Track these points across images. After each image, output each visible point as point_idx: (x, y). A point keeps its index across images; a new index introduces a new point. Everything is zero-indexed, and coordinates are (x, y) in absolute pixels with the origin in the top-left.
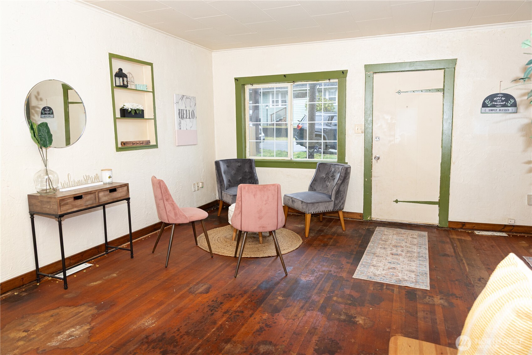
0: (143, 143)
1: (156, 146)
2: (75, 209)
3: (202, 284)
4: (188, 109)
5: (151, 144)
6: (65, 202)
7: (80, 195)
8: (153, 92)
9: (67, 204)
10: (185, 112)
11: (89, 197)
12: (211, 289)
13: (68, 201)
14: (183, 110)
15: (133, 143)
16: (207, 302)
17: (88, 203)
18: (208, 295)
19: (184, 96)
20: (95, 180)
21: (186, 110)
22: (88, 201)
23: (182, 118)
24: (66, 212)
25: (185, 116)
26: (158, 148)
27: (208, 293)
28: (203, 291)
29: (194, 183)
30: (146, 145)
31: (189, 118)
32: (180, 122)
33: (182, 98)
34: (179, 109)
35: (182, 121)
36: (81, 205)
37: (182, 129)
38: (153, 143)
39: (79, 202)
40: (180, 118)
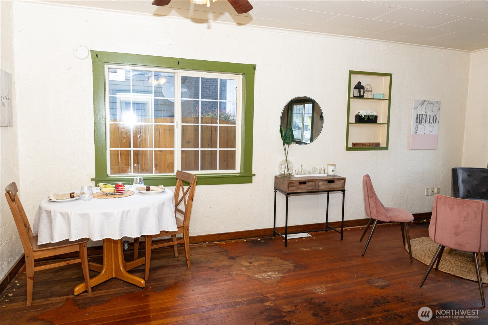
0: (372, 145)
1: (386, 148)
2: (299, 191)
3: (383, 280)
4: (428, 113)
5: (381, 146)
6: (293, 184)
7: (304, 181)
8: (390, 100)
9: (293, 186)
10: (424, 117)
11: (310, 184)
12: (388, 287)
13: (295, 184)
14: (422, 115)
15: (362, 144)
16: (376, 296)
17: (310, 188)
18: (382, 290)
19: (425, 101)
20: (321, 171)
21: (426, 115)
22: (309, 187)
23: (419, 122)
24: (292, 192)
25: (424, 121)
26: (388, 150)
27: (383, 289)
28: (379, 285)
29: (428, 187)
30: (376, 146)
31: (429, 123)
32: (417, 126)
33: (422, 104)
34: (417, 115)
35: (420, 126)
36: (304, 189)
37: (418, 133)
38: (383, 145)
39: (302, 186)
40: (417, 122)
